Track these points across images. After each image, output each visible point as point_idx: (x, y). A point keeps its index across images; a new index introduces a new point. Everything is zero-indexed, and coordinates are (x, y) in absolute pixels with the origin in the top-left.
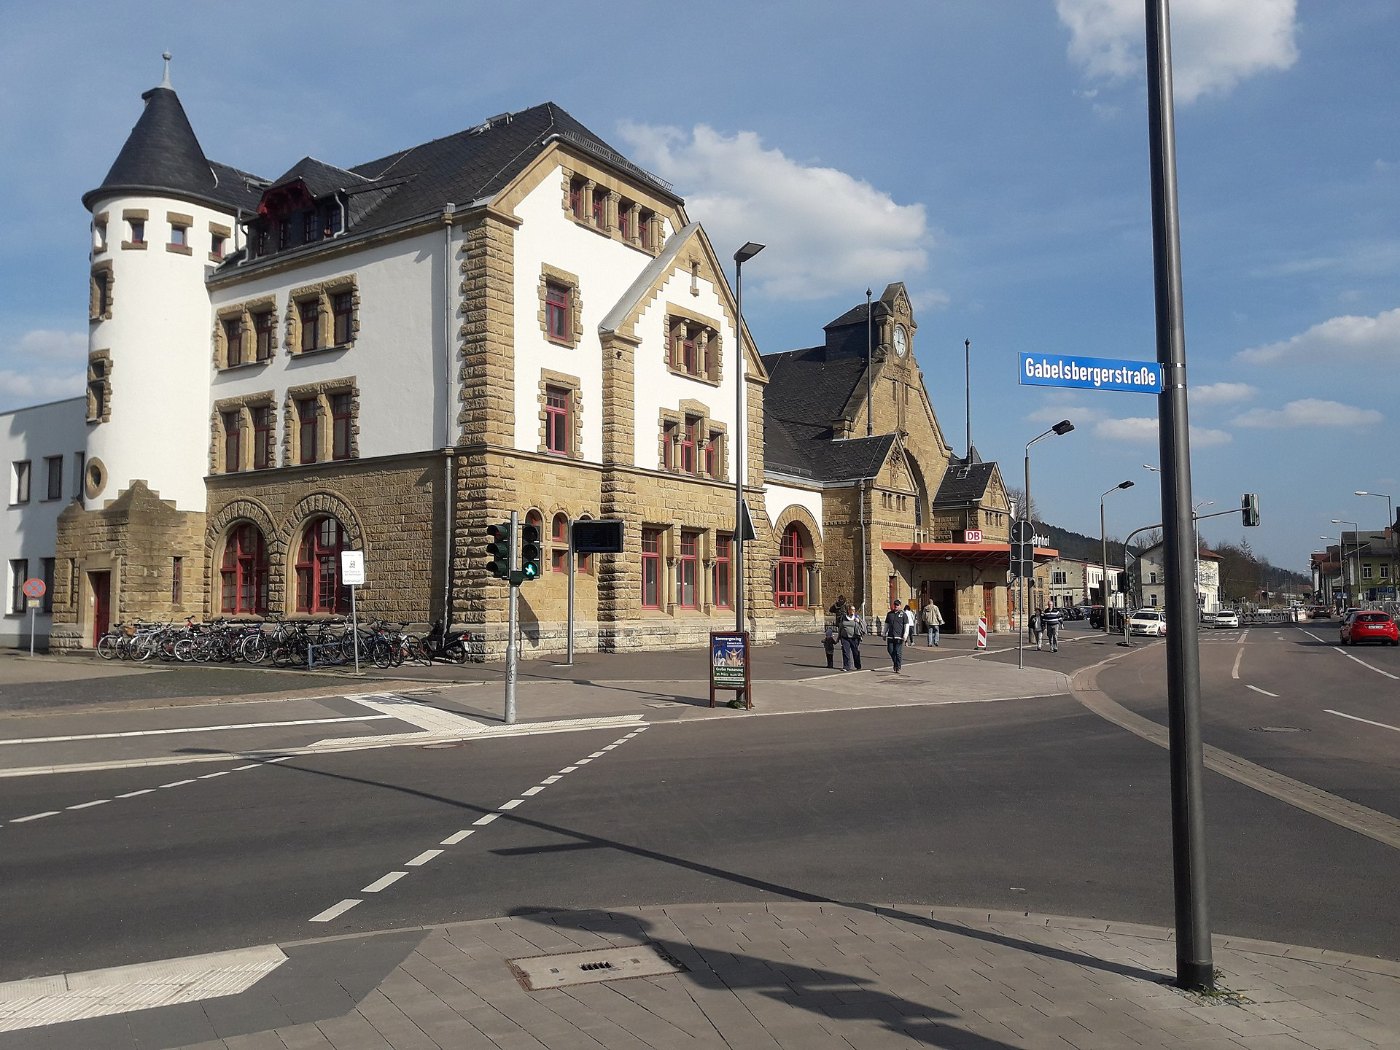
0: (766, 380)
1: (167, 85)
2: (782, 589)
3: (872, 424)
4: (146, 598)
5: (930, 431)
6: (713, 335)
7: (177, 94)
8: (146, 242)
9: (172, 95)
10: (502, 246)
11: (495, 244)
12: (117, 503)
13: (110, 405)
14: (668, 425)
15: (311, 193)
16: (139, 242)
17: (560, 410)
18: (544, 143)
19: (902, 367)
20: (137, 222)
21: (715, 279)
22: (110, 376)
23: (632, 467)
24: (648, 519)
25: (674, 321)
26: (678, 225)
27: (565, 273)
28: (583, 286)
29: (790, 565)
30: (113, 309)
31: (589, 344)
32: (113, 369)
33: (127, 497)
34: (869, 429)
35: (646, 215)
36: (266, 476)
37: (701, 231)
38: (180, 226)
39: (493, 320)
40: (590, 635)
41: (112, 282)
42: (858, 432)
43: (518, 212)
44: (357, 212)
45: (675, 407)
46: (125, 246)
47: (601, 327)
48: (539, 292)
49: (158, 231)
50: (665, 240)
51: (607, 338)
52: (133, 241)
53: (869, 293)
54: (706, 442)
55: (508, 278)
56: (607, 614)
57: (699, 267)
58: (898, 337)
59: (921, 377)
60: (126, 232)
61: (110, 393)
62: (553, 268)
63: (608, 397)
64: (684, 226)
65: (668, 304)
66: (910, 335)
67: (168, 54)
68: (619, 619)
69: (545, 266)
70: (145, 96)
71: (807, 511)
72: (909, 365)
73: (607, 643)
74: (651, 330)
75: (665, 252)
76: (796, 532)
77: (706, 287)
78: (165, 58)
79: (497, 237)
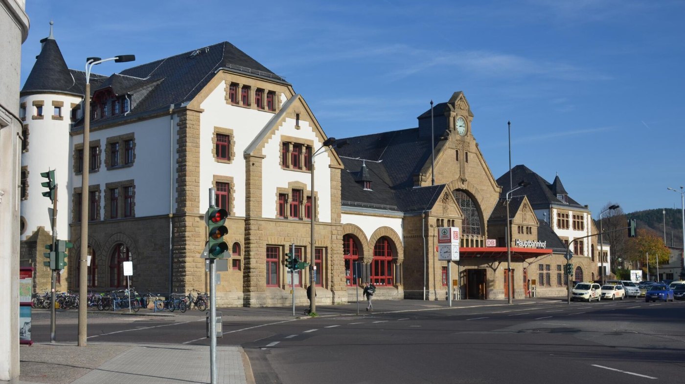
0: (342, 167)
1: (52, 38)
2: (377, 274)
3: (434, 178)
4: (45, 281)
5: (485, 177)
6: (309, 148)
7: (56, 41)
8: (43, 116)
9: (54, 42)
10: (194, 123)
11: (191, 122)
12: (31, 237)
13: (28, 192)
14: (282, 196)
15: (115, 93)
16: (40, 116)
17: (223, 193)
18: (215, 72)
19: (462, 141)
20: (39, 106)
21: (310, 120)
22: (28, 179)
23: (262, 218)
24: (270, 243)
25: (285, 145)
26: (290, 96)
27: (226, 129)
28: (235, 134)
29: (382, 262)
30: (29, 147)
31: (238, 161)
32: (29, 175)
33: (36, 234)
34: (433, 181)
35: (272, 93)
36: (96, 224)
37: (301, 98)
38: (58, 106)
39: (189, 157)
40: (239, 299)
41: (28, 135)
42: (426, 183)
43: (202, 106)
44: (135, 101)
45: (286, 186)
46: (34, 118)
47: (245, 152)
48: (212, 140)
49: (49, 110)
50: (281, 104)
51: (247, 156)
52: (37, 115)
53: (432, 103)
54: (305, 201)
55: (197, 137)
56: (247, 288)
57: (300, 116)
58: (459, 123)
59: (477, 145)
60: (34, 111)
61: (28, 186)
62: (220, 128)
63: (248, 184)
64: (293, 96)
65: (282, 136)
66: (468, 121)
67: (52, 22)
68: (253, 291)
69: (215, 128)
70: (42, 41)
71: (392, 230)
72: (468, 139)
73: (247, 303)
74: (272, 150)
75: (282, 111)
76: (384, 243)
77: (305, 124)
78: (51, 24)
79: (192, 119)
